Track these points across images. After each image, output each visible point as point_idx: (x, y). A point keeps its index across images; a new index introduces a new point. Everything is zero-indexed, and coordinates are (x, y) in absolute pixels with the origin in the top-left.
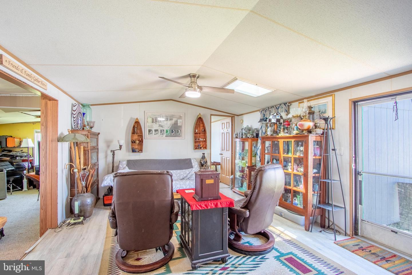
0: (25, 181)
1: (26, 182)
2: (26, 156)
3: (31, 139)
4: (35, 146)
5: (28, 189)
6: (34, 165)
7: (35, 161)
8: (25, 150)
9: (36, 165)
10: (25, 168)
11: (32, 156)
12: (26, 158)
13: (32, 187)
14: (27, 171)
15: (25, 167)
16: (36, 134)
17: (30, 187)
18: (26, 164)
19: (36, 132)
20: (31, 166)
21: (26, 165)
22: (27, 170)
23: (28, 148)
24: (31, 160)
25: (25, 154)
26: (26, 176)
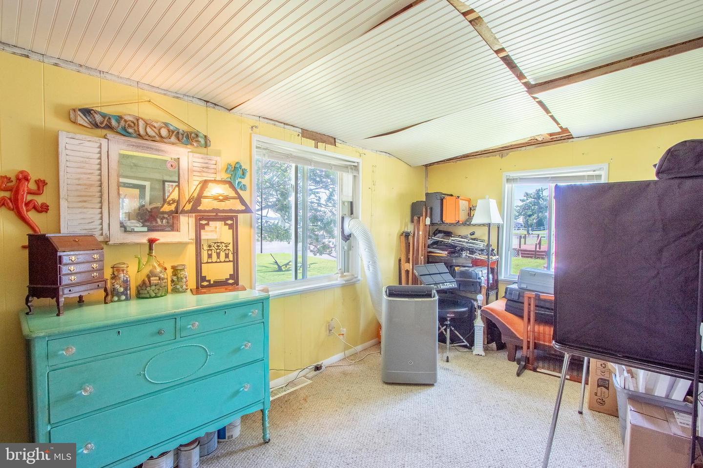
0: (479, 325)
1: (483, 328)
2: (482, 250)
3: (495, 201)
4: (503, 221)
5: (486, 349)
6: (500, 278)
7: (501, 264)
8: (482, 233)
9: (503, 278)
10: (481, 287)
11: (495, 251)
12: (483, 257)
13: (494, 345)
14: (485, 296)
15: (480, 283)
16: (507, 186)
17: (490, 345)
18: (482, 274)
19: (508, 180)
20: (493, 279)
21: (482, 278)
22: (484, 291)
23: (489, 225)
24: (493, 263)
25: (481, 245)
26: (482, 311)
